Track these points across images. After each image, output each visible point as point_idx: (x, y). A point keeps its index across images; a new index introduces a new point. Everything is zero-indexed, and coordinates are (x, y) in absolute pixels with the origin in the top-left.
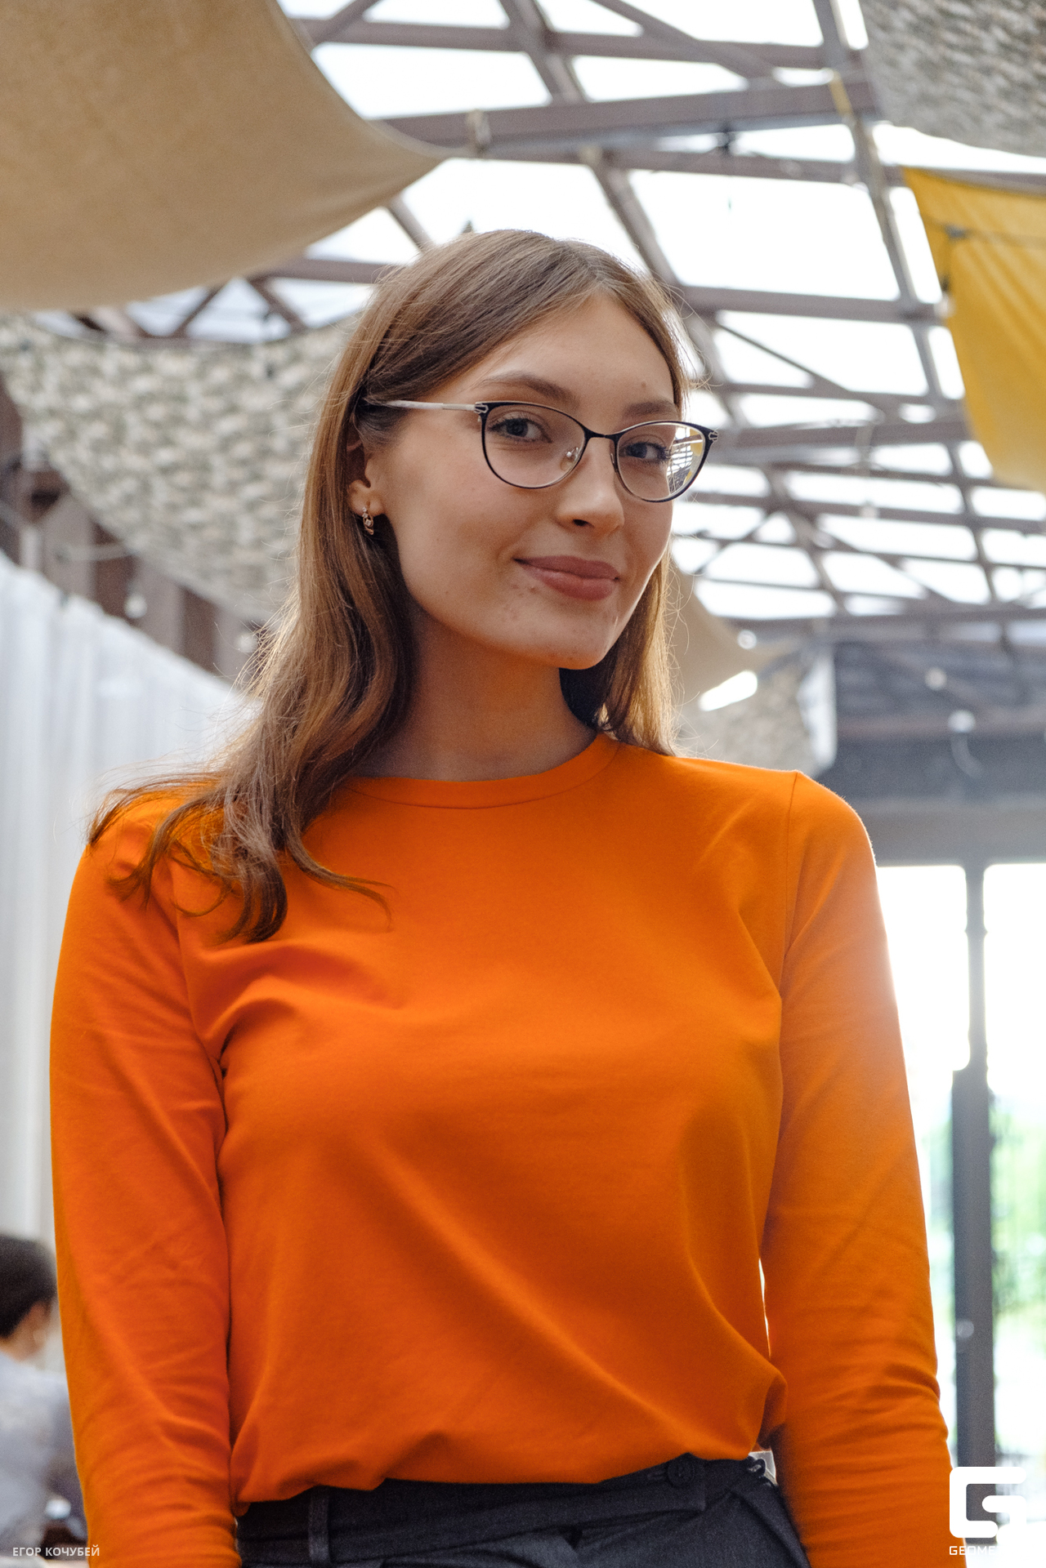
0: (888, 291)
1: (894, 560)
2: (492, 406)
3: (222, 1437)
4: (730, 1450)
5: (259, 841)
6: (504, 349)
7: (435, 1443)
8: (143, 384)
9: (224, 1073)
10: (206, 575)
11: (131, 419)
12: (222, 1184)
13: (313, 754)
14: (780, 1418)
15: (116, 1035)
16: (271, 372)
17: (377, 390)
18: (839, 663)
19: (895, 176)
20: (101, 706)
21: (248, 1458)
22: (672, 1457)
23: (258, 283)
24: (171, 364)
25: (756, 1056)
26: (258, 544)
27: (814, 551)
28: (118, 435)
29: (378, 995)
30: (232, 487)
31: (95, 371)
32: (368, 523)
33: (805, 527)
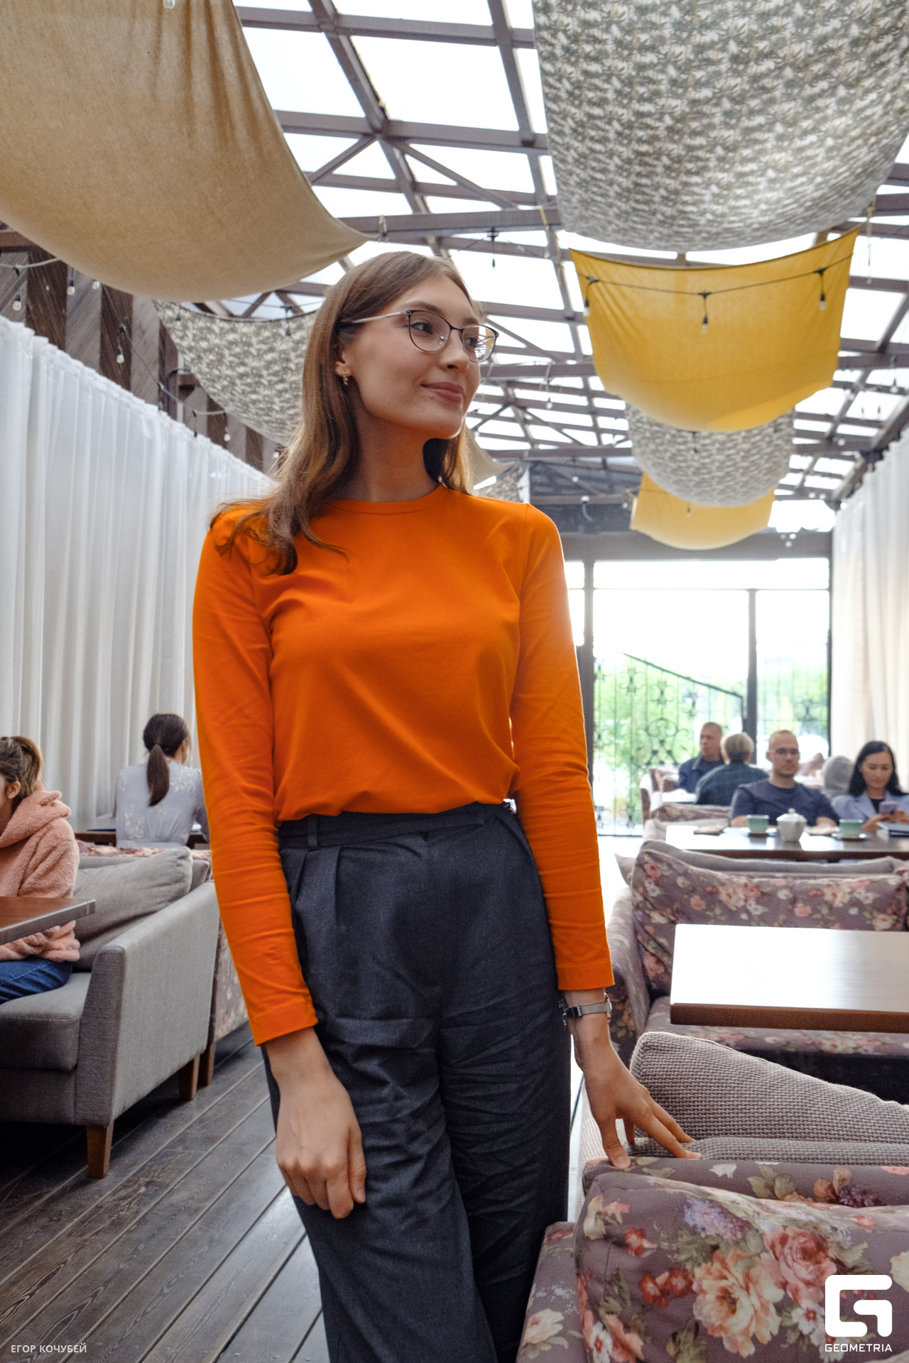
0: (560, 306)
1: (559, 427)
2: (412, 312)
3: (270, 793)
4: (496, 801)
5: (285, 531)
6: (410, 292)
7: (365, 796)
8: (231, 337)
9: (272, 632)
10: (259, 424)
11: (226, 352)
12: (270, 681)
13: (313, 488)
14: (518, 788)
15: (222, 614)
16: (288, 333)
17: (348, 316)
18: (533, 472)
19: (567, 255)
20: (211, 482)
21: (282, 802)
22: (469, 802)
23: (281, 293)
24: (243, 328)
25: (509, 627)
26: (282, 410)
27: (525, 423)
28: (221, 357)
29: (342, 597)
30: (271, 385)
31: (210, 330)
32: (346, 379)
33: (520, 412)
